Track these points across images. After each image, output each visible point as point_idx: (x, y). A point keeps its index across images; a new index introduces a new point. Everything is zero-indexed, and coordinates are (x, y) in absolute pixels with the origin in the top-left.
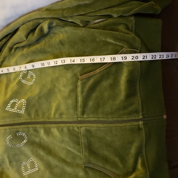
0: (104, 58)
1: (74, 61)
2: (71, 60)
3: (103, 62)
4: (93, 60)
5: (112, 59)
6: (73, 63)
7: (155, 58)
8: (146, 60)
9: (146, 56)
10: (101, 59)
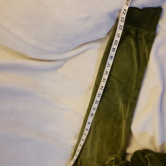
0: (109, 64)
1: (102, 87)
2: (100, 89)
3: (111, 66)
4: (107, 72)
5: (111, 58)
6: (103, 88)
7: (122, 27)
8: (121, 35)
9: (118, 34)
10: (108, 66)
